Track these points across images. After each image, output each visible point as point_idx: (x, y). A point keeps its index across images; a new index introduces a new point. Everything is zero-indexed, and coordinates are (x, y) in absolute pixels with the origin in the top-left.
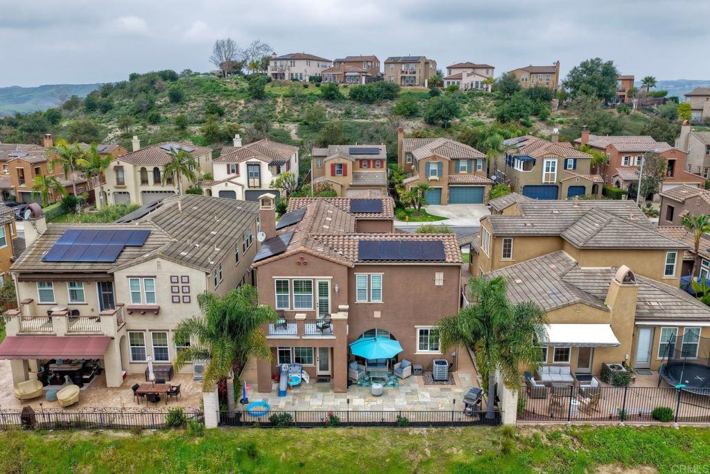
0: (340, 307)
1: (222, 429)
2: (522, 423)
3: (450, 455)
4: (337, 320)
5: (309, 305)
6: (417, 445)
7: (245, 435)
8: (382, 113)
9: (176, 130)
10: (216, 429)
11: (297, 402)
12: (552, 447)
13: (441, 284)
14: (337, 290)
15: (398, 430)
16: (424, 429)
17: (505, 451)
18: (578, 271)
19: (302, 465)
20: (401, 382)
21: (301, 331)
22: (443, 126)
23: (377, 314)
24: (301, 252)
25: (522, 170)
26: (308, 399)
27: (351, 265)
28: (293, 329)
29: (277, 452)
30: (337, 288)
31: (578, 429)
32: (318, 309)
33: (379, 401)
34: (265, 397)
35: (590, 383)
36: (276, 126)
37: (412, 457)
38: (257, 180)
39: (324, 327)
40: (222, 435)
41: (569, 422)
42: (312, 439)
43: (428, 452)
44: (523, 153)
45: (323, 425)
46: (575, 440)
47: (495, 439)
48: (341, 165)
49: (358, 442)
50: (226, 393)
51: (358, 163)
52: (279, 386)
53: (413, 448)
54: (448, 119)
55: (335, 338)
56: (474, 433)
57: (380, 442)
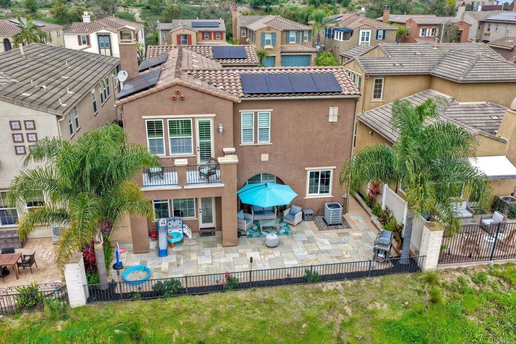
0: (225, 150)
1: (92, 306)
2: (444, 267)
3: (373, 312)
5: (189, 150)
6: (335, 303)
7: (124, 311)
9: (27, 12)
10: (84, 307)
11: (182, 262)
12: (481, 291)
13: (336, 120)
14: (221, 130)
15: (309, 287)
16: (339, 283)
17: (434, 301)
18: (456, 106)
20: (293, 229)
21: (182, 180)
22: (266, 11)
23: (265, 157)
24: (177, 85)
25: (342, 40)
26: (194, 257)
27: (237, 99)
28: (172, 178)
29: (168, 330)
30: (221, 127)
31: (501, 269)
32: (199, 154)
33: (277, 253)
34: (143, 259)
36: (121, 10)
37: (331, 318)
38: (108, 51)
39: (210, 174)
40: (93, 315)
41: (492, 262)
42: (210, 309)
43: (348, 310)
44: (341, 26)
45: (220, 288)
46: (502, 281)
47: (419, 288)
48: (186, 36)
49: (266, 307)
50: (94, 261)
52: (158, 244)
53: (331, 307)
54: (270, 4)
55: (222, 185)
56: (394, 283)
57: (292, 304)
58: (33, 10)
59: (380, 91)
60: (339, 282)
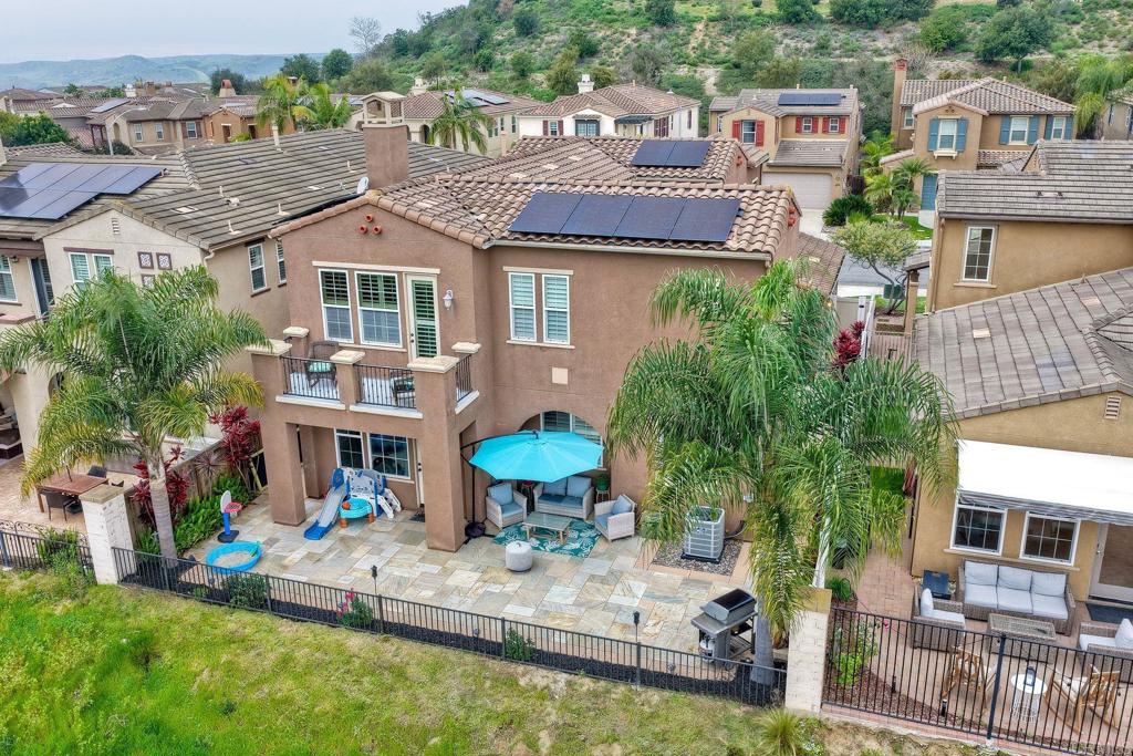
1: (126, 589)
2: (837, 715)
4: (423, 373)
5: (393, 337)
6: (524, 717)
8: (891, 46)
9: (512, 79)
10: (111, 587)
11: (330, 556)
14: (449, 304)
15: (495, 665)
16: (563, 677)
19: (229, 709)
20: (600, 546)
21: (346, 393)
22: (1014, 68)
23: (560, 376)
24: (367, 204)
26: (360, 553)
27: (480, 241)
29: (195, 667)
30: (448, 298)
32: (412, 347)
33: (514, 584)
34: (278, 535)
35: (1112, 634)
36: (682, 71)
40: (114, 604)
41: (989, 742)
42: (282, 650)
43: (545, 741)
45: (329, 618)
48: (752, 124)
49: (388, 678)
51: (792, 123)
53: (512, 724)
54: (1024, 51)
55: (420, 416)
56: (688, 715)
57: (437, 689)
58: (523, 74)
59: (984, 260)
60: (565, 676)
